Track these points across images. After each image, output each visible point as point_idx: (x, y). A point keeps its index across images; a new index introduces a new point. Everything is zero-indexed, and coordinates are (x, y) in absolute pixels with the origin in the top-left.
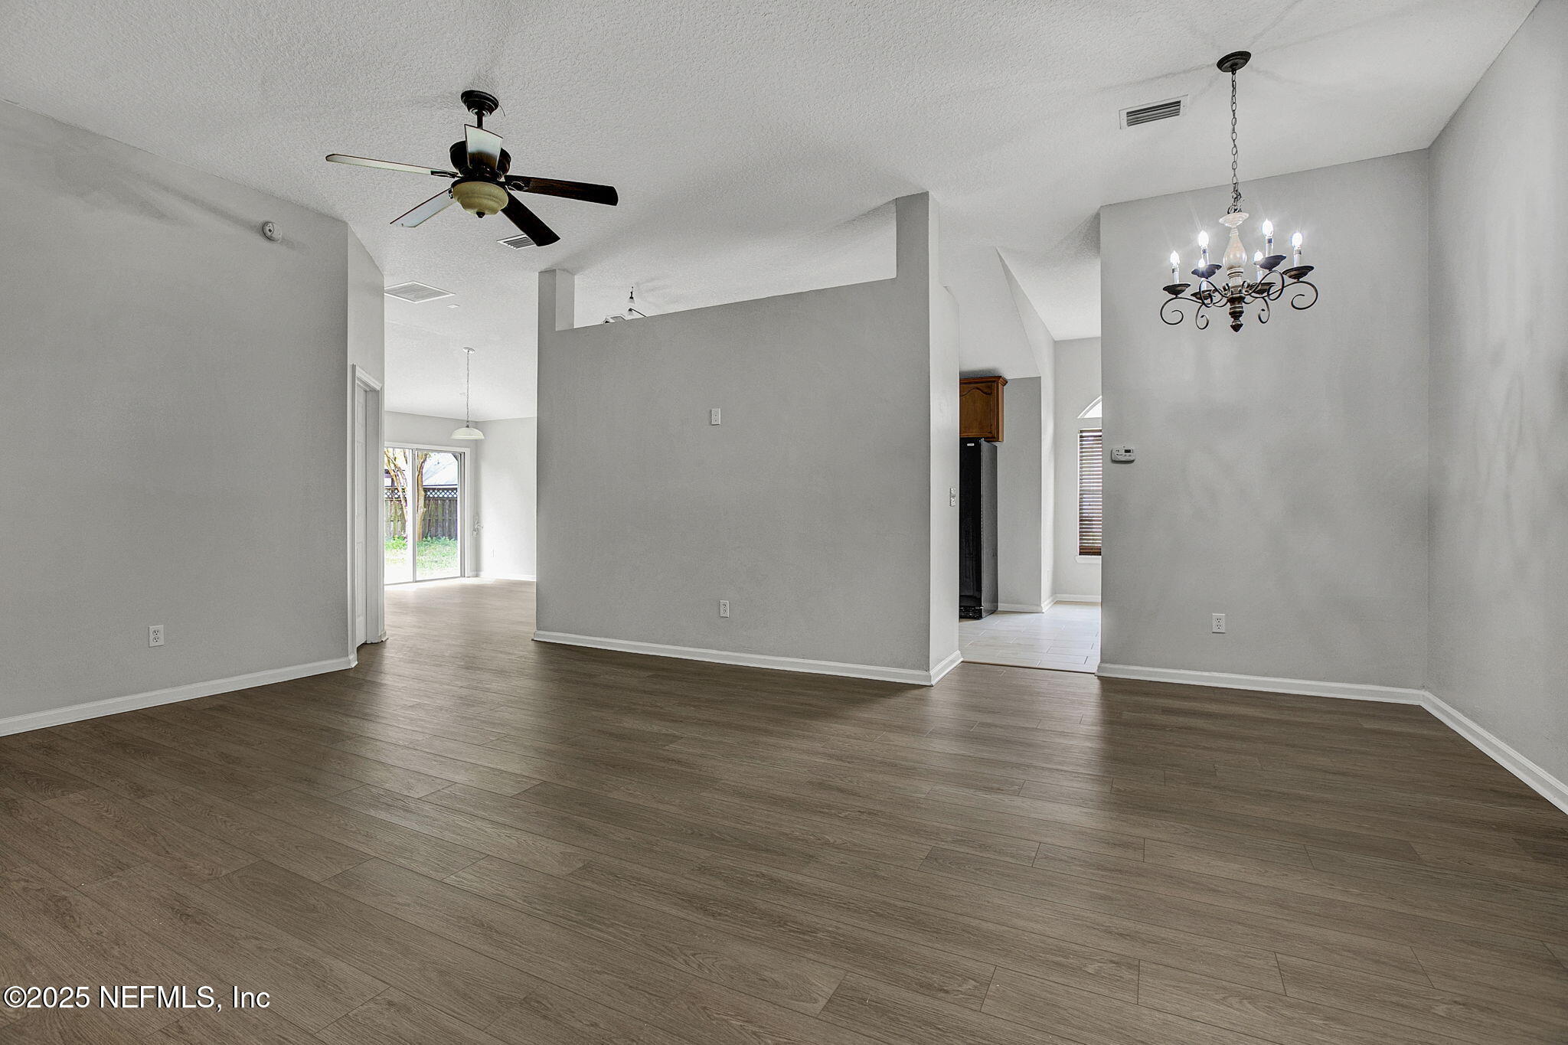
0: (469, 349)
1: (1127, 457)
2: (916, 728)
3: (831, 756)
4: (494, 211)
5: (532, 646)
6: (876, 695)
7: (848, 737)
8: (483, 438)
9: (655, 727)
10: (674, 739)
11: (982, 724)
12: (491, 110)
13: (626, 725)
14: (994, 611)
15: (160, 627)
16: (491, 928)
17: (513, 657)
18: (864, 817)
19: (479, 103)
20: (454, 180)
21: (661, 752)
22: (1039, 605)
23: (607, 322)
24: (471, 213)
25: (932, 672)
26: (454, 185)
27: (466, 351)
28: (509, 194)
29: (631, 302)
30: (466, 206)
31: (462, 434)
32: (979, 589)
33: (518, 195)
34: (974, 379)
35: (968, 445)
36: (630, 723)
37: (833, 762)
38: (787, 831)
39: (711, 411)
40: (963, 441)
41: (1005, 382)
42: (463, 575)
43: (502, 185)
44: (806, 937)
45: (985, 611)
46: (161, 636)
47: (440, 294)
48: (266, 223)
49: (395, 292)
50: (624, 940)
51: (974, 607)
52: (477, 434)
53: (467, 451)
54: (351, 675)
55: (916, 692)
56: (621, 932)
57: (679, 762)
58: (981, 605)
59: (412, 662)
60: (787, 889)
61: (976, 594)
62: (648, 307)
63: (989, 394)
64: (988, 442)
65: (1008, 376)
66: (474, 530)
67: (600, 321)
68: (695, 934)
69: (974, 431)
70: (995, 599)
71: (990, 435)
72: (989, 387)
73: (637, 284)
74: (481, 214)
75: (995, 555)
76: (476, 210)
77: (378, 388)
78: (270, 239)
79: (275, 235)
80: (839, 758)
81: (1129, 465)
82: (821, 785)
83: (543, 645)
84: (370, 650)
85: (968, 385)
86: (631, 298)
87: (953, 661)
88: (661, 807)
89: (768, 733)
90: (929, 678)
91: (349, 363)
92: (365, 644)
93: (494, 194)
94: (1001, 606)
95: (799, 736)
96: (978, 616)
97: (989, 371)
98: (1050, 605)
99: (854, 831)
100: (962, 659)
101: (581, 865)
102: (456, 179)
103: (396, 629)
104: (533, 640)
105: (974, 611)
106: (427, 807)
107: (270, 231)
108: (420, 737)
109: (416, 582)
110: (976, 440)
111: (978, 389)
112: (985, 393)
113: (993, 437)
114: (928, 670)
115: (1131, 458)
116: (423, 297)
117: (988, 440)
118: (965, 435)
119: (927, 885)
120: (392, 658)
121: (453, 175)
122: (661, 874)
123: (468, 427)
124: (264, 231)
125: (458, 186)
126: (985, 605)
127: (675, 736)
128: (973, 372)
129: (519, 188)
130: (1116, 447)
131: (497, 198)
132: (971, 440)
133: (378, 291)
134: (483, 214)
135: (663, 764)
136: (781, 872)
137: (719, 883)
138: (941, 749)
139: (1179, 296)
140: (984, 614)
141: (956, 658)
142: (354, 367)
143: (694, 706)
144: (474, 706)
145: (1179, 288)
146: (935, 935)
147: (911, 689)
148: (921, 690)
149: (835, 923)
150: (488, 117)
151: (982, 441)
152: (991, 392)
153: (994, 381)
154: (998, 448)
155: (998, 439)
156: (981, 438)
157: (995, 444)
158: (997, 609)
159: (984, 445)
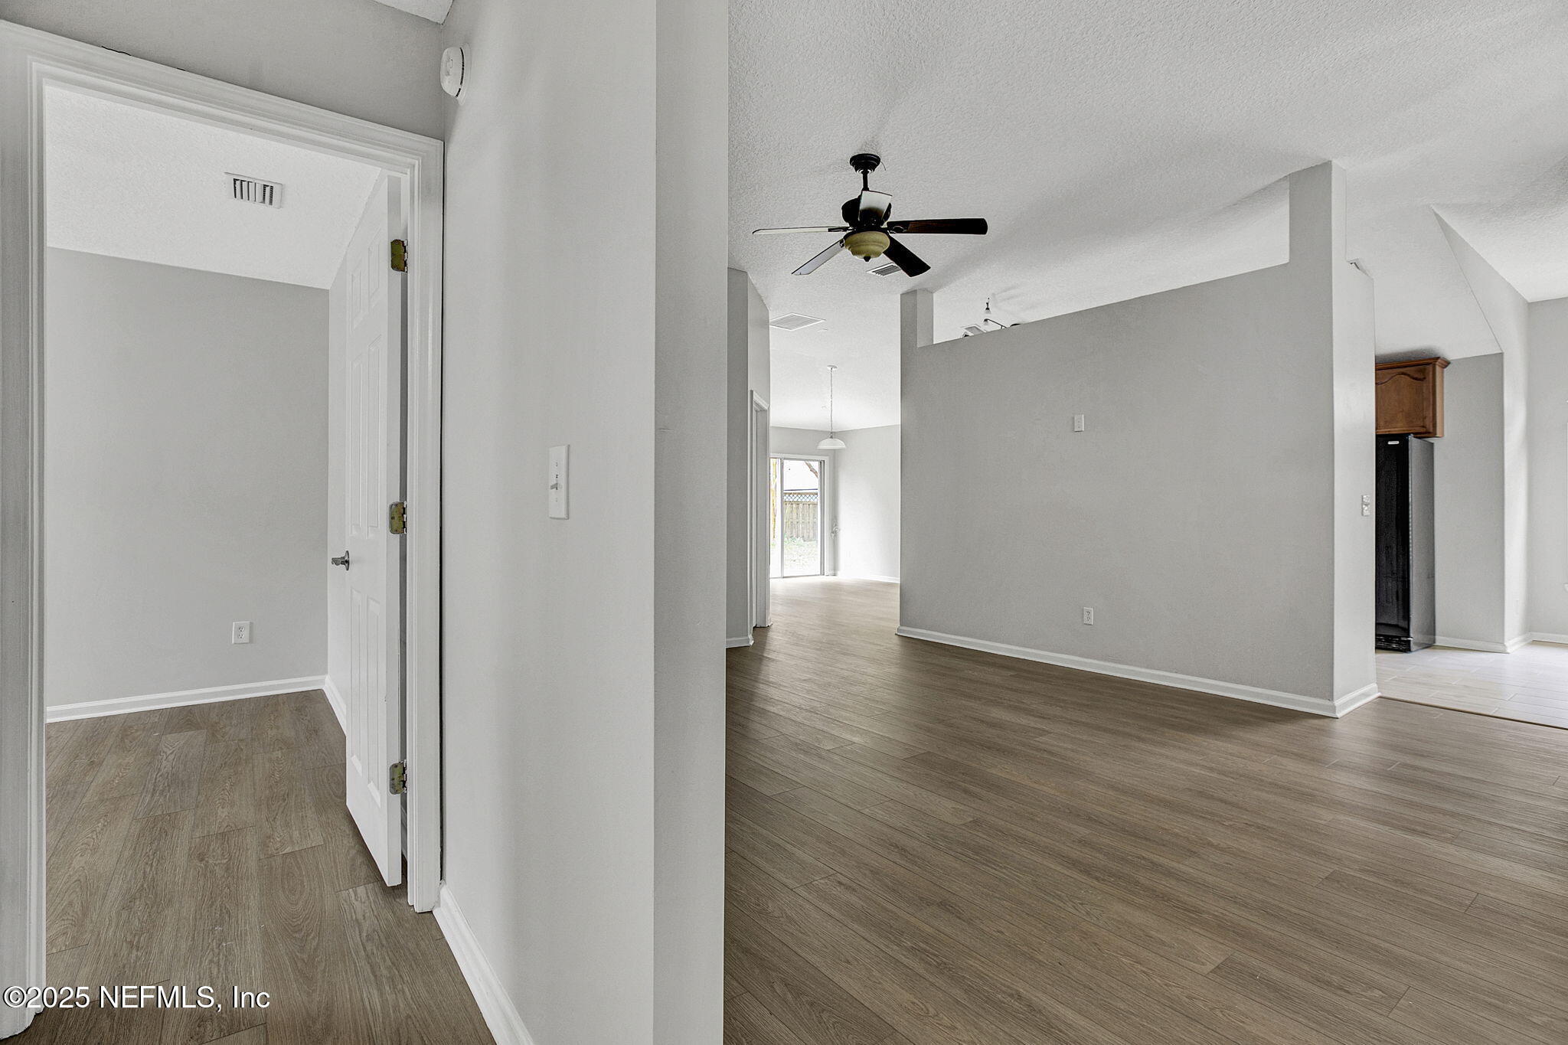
0: (833, 367)
2: (1317, 757)
4: (878, 254)
5: (896, 640)
6: (1264, 719)
7: (1231, 754)
8: (844, 446)
9: (1024, 720)
10: (1044, 732)
11: (1405, 765)
12: (873, 167)
13: (993, 715)
14: (1429, 645)
16: (905, 851)
17: (882, 648)
18: (1252, 829)
19: (865, 163)
20: (845, 233)
21: (1032, 742)
22: (1502, 644)
23: (966, 336)
24: (860, 259)
25: (1337, 703)
26: (846, 237)
27: (830, 368)
28: (890, 237)
29: (987, 313)
30: (854, 253)
31: (826, 444)
32: (1406, 616)
33: (896, 236)
34: (1400, 362)
35: (1390, 443)
36: (997, 714)
37: (1214, 775)
38: (1166, 827)
39: (1073, 418)
40: (1381, 440)
41: (1447, 363)
42: (822, 573)
43: (884, 231)
44: (1191, 915)
45: (1415, 644)
47: (812, 321)
49: (778, 323)
50: (1018, 881)
51: (1399, 637)
52: (839, 444)
53: (826, 459)
54: (750, 650)
55: (1316, 722)
56: (1015, 875)
57: (1050, 753)
58: (1408, 636)
59: (797, 645)
60: (1169, 873)
61: (1403, 624)
62: (1004, 316)
63: (1420, 380)
64: (1419, 438)
65: (1450, 355)
66: (833, 533)
67: (960, 336)
68: (1081, 889)
69: (1399, 425)
70: (1431, 630)
71: (1422, 430)
72: (1421, 371)
73: (994, 295)
74: (867, 259)
75: (1431, 576)
76: (863, 256)
77: (766, 408)
80: (1223, 773)
83: (907, 640)
84: (761, 630)
85: (1390, 371)
86: (988, 309)
87: (1366, 695)
88: (1036, 786)
90: (1334, 709)
91: (749, 390)
92: (756, 626)
93: (879, 240)
94: (1440, 640)
95: (1174, 746)
96: (1405, 648)
97: (1422, 352)
98: (1519, 645)
99: (1241, 841)
100: (1379, 694)
101: (972, 819)
102: (848, 232)
103: (777, 617)
104: (896, 634)
105: (1399, 642)
106: (836, 758)
108: (816, 704)
109: (784, 577)
110: (1403, 438)
111: (1405, 374)
112: (1416, 379)
113: (1427, 432)
114: (1331, 698)
116: (798, 325)
117: (1419, 435)
118: (1383, 431)
119: (1327, 901)
120: (777, 640)
121: (845, 229)
122: (1044, 839)
123: (831, 437)
125: (850, 238)
126: (1414, 636)
127: (1044, 730)
128: (1397, 355)
129: (899, 231)
131: (881, 243)
132: (1393, 437)
133: (765, 324)
134: (869, 258)
135: (1035, 752)
136: (1161, 858)
137: (1101, 856)
138: (1347, 784)
140: (1413, 647)
141: (1372, 692)
142: (752, 392)
143: (1061, 707)
144: (856, 686)
146: (1335, 944)
148: (1322, 720)
149: (1222, 911)
150: (871, 175)
151: (1411, 438)
152: (1425, 378)
153: (1428, 364)
154: (1435, 445)
155: (1436, 434)
156: (1409, 434)
157: (1431, 440)
158: (1434, 642)
159: (1414, 443)
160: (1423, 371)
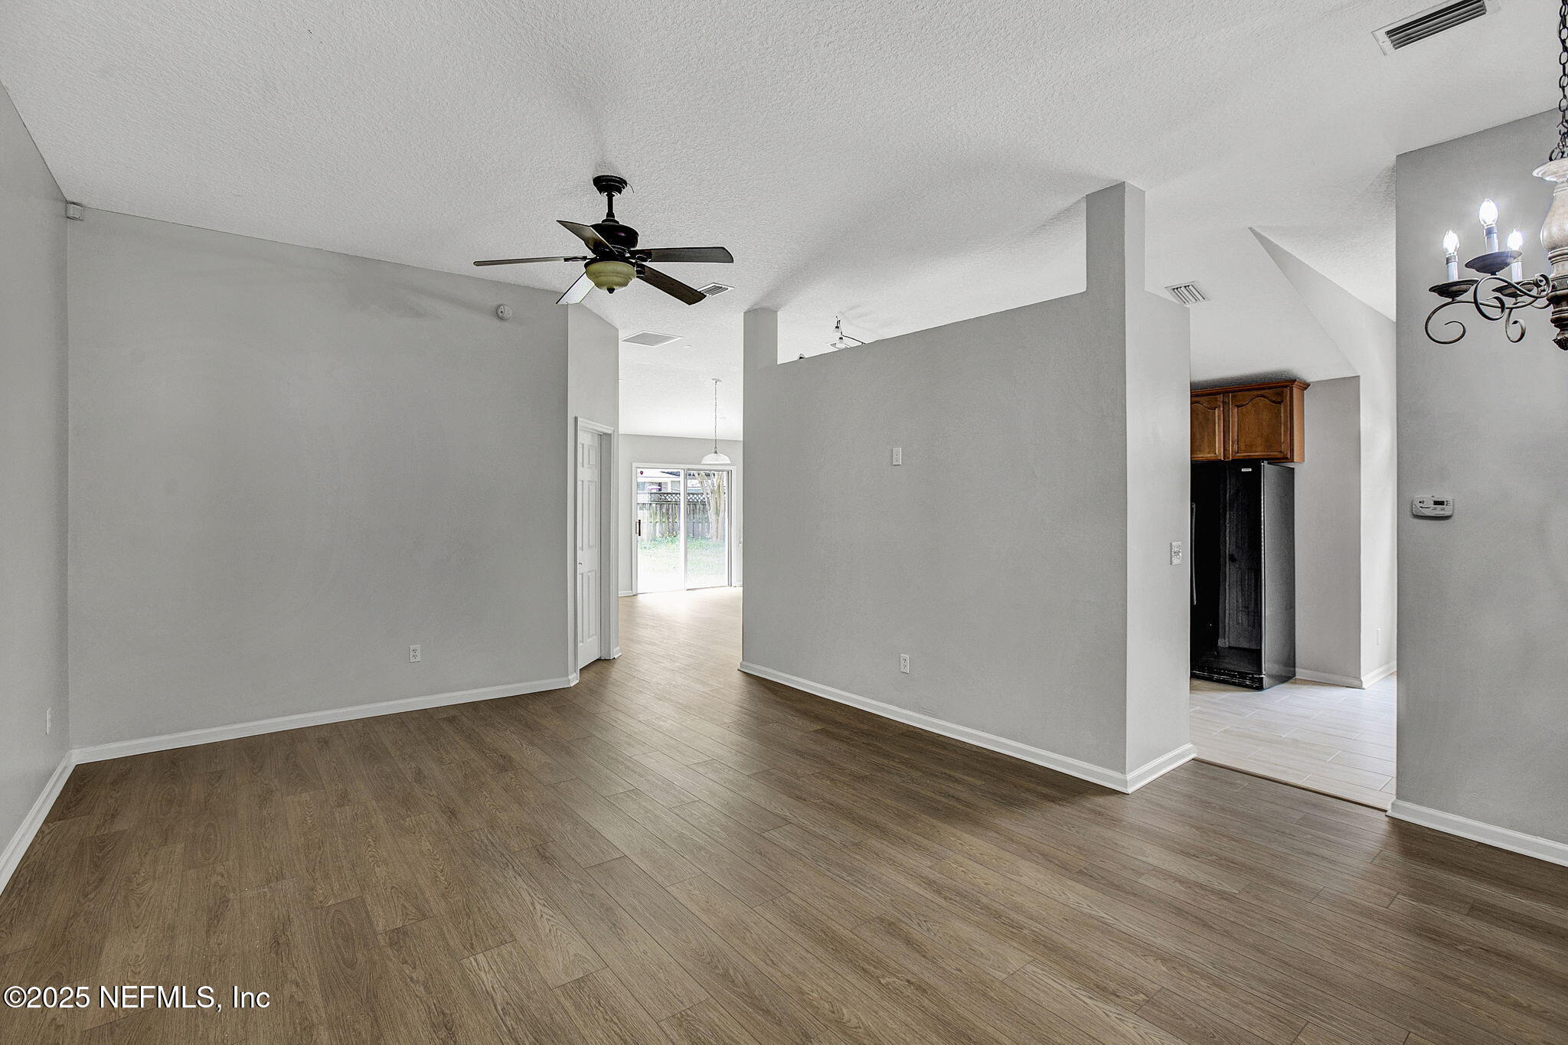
0: (716, 380)
1: (1439, 511)
3: (930, 883)
12: (620, 191)
14: (1287, 676)
15: (418, 647)
17: (728, 682)
19: (608, 185)
22: (1358, 678)
23: (801, 358)
24: (603, 291)
25: (1129, 776)
26: (586, 266)
30: (598, 284)
31: (709, 459)
34: (1264, 383)
35: (1243, 470)
39: (892, 450)
40: (1235, 466)
41: (1305, 386)
42: (730, 584)
45: (1270, 676)
46: (418, 653)
47: (670, 338)
48: (499, 306)
52: (723, 459)
53: (734, 469)
55: (1100, 800)
63: (1278, 402)
64: (1274, 464)
65: (1309, 376)
69: (1260, 449)
70: (1290, 663)
71: (1279, 455)
72: (1280, 395)
73: (843, 312)
74: (611, 290)
76: (607, 287)
77: (610, 431)
78: (501, 319)
79: (506, 315)
81: (1442, 522)
82: (892, 928)
85: (1249, 392)
86: (837, 327)
87: (1176, 759)
89: (882, 831)
90: (1125, 783)
91: (570, 415)
92: (599, 660)
96: (1258, 685)
97: (1281, 373)
98: (1383, 676)
99: (882, 1012)
100: (1193, 756)
102: (587, 261)
104: (739, 670)
107: (502, 312)
110: (1255, 464)
111: (1262, 396)
112: (1274, 402)
113: (1284, 457)
114: (1123, 771)
115: (1447, 513)
117: (1272, 461)
118: (1242, 456)
121: (586, 258)
123: (716, 452)
124: (498, 314)
125: (592, 268)
126: (1271, 672)
130: (1418, 496)
132: (1247, 464)
134: (614, 289)
139: (1458, 299)
140: (1266, 681)
141: (1184, 754)
142: (576, 418)
145: (1455, 288)
147: (1094, 795)
148: (1112, 797)
150: (617, 196)
151: (1265, 464)
152: (1282, 402)
153: (1286, 386)
154: (1296, 471)
155: (1293, 459)
156: (1263, 460)
157: (1291, 465)
158: (1295, 675)
159: (1268, 471)
160: (1281, 394)
